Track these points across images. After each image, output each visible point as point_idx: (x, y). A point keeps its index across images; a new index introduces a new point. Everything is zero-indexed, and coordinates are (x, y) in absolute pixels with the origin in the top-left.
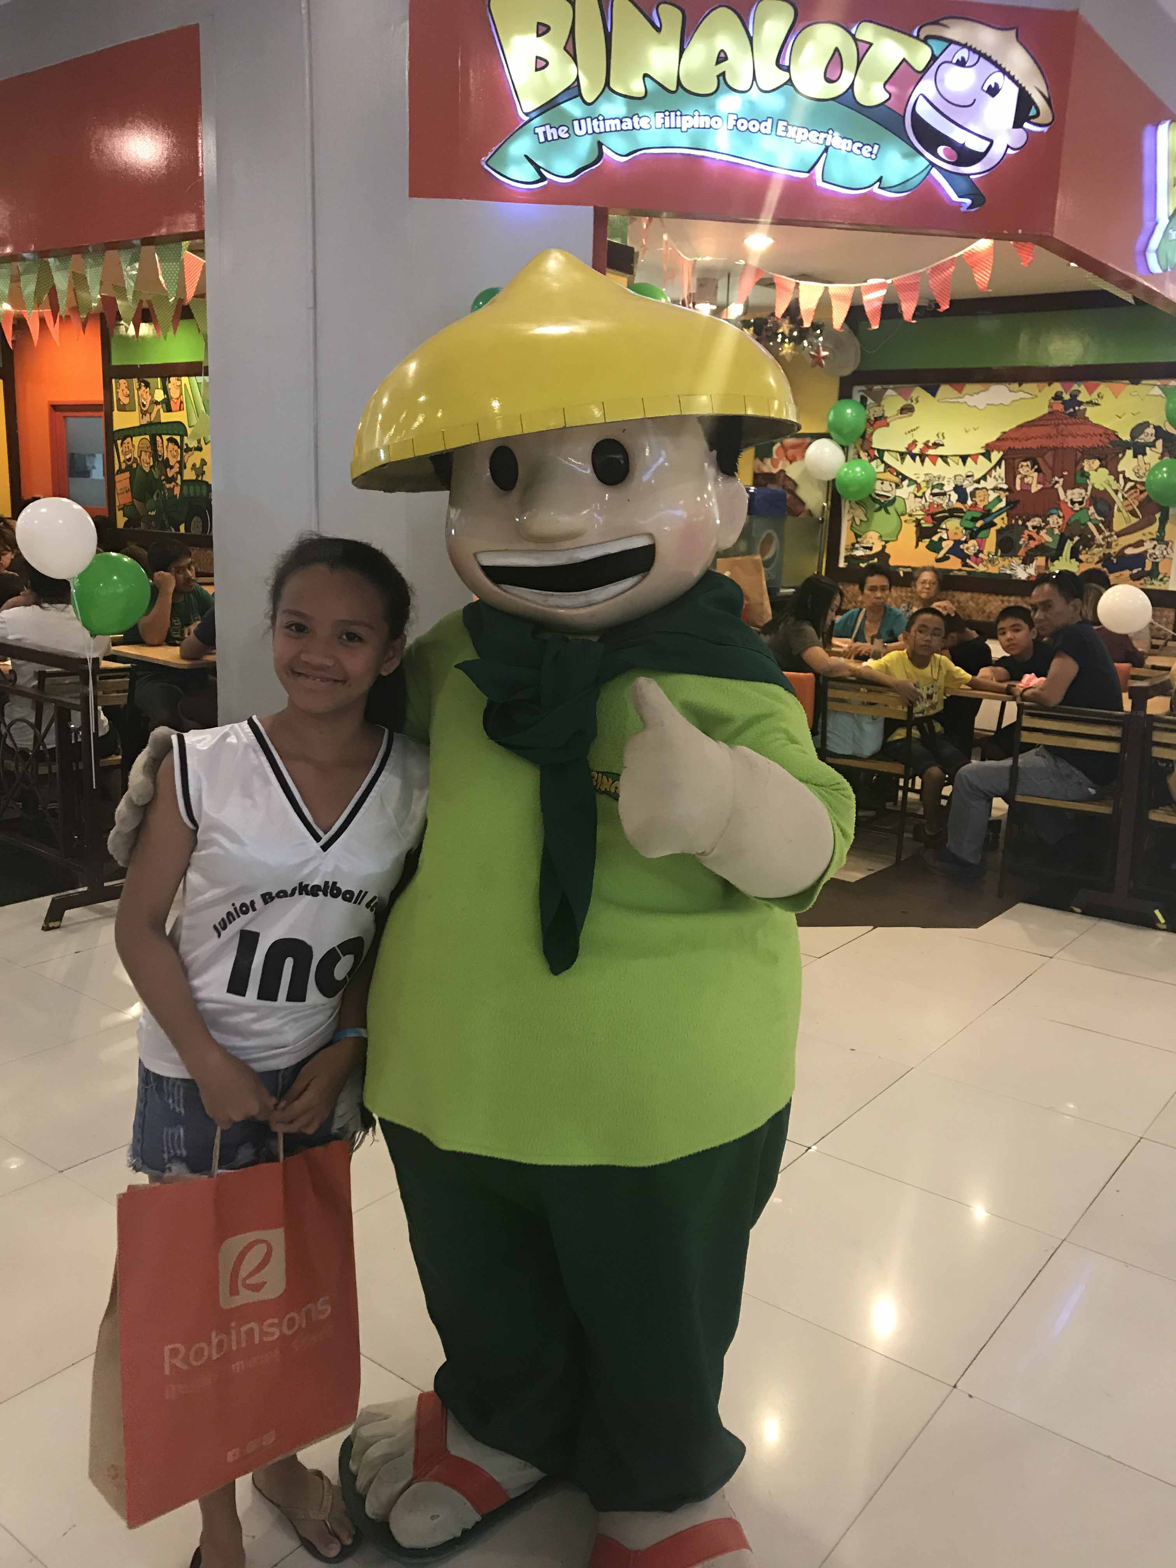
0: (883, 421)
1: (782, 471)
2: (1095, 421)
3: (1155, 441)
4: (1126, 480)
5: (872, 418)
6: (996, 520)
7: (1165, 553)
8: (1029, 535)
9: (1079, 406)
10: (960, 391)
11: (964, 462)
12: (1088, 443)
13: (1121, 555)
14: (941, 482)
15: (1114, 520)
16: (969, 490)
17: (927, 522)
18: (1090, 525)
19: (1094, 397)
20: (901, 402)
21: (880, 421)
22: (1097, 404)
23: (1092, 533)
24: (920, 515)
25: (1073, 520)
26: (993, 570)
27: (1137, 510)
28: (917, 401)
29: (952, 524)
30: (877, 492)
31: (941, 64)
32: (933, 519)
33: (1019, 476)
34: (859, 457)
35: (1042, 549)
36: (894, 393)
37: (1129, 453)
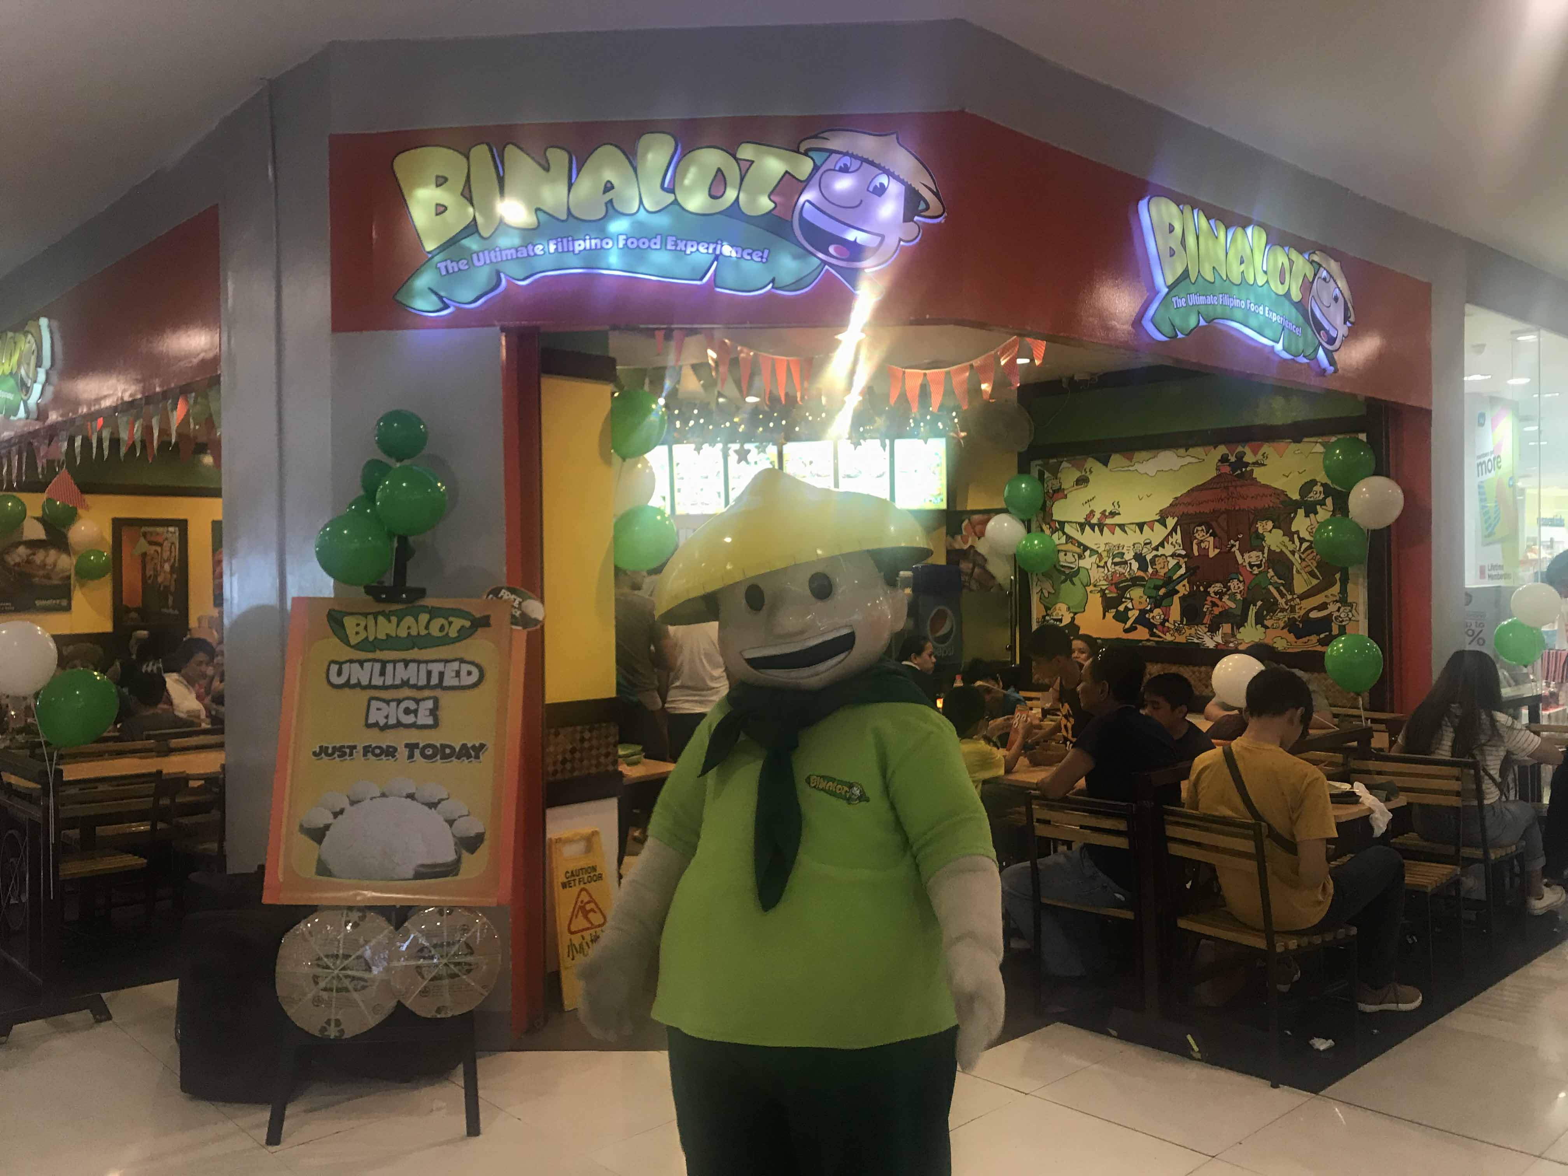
0: (1060, 494)
1: (972, 547)
2: (1263, 482)
3: (1324, 499)
4: (1302, 540)
5: (1051, 491)
6: (1177, 588)
7: (1350, 616)
8: (1211, 602)
9: (1246, 467)
10: (1131, 460)
11: (1141, 531)
12: (1260, 504)
13: (1305, 618)
14: (1120, 550)
15: (1295, 582)
16: (1148, 558)
17: (1111, 592)
18: (1271, 588)
19: (1259, 457)
20: (1077, 474)
21: (1059, 493)
22: (1263, 465)
23: (1275, 598)
24: (1103, 584)
25: (1253, 585)
26: (1181, 639)
27: (1316, 571)
28: (1091, 472)
29: (1136, 593)
30: (1061, 563)
31: (825, 172)
32: (1117, 588)
33: (1195, 541)
34: (1042, 530)
35: (1225, 616)
36: (1069, 465)
37: (1301, 512)
